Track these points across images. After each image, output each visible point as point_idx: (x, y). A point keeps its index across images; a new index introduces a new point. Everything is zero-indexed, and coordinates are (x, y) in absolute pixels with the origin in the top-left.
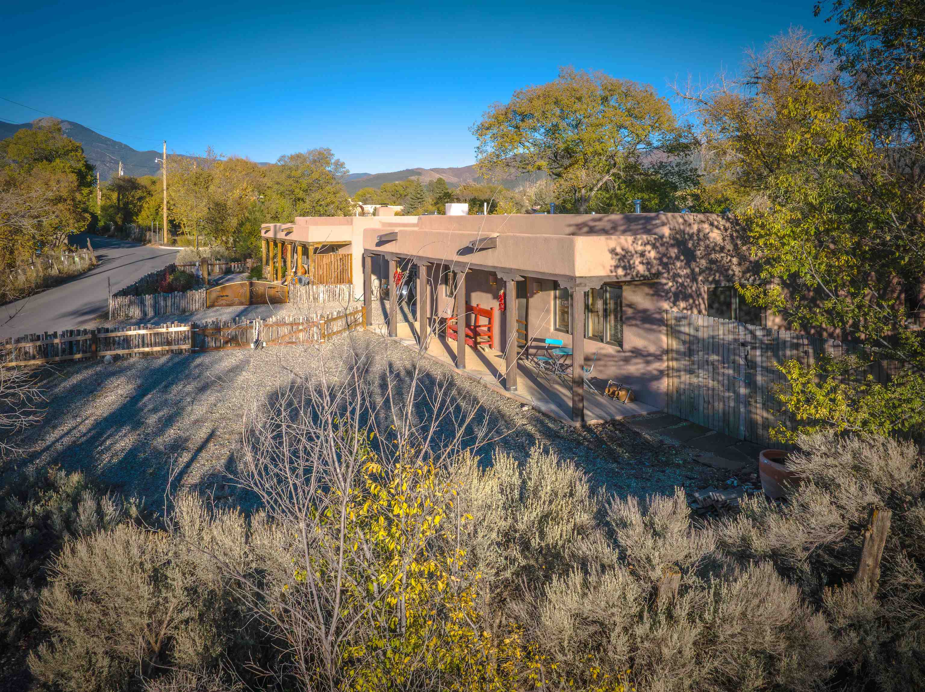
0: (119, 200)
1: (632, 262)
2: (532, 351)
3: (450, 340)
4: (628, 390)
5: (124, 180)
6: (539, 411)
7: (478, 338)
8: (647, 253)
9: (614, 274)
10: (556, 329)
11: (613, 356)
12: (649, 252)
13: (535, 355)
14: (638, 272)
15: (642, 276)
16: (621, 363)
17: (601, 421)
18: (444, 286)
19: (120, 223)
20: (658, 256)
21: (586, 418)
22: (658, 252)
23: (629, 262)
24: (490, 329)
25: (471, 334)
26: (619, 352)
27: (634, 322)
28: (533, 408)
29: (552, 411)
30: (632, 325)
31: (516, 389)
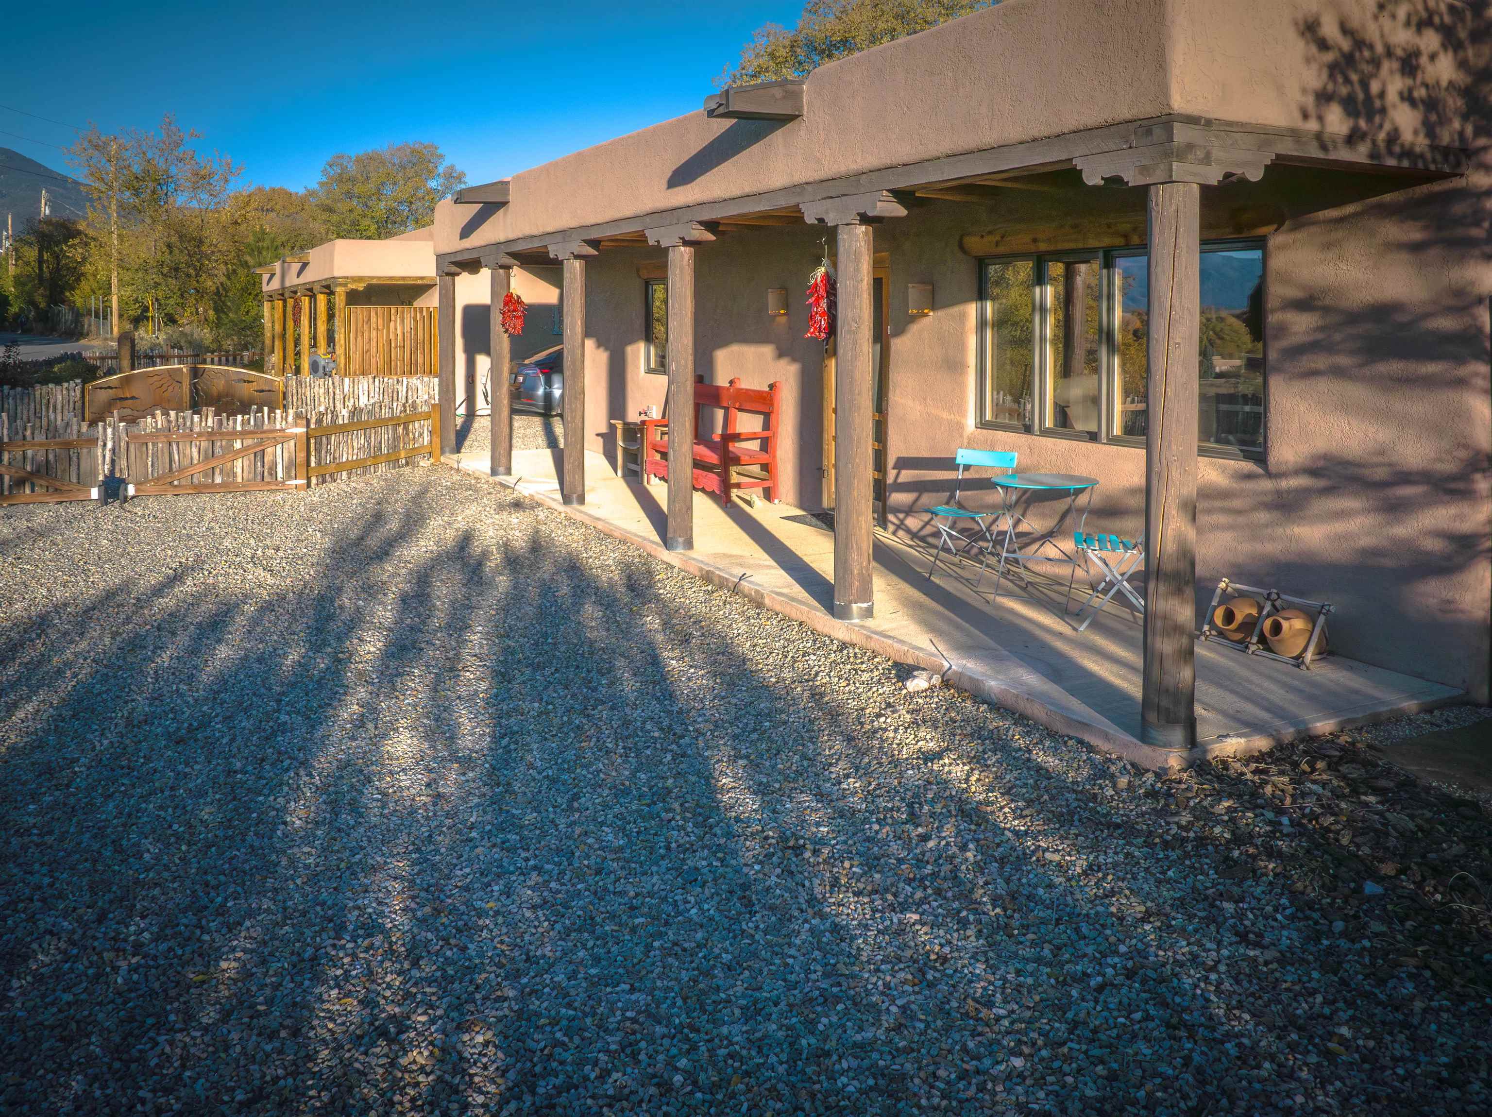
0: (40, 261)
1: (1375, 87)
2: (898, 498)
3: (654, 480)
4: (1311, 617)
5: (48, 221)
6: (978, 696)
7: (733, 470)
8: (1424, 60)
9: (1313, 125)
10: (983, 424)
11: (1224, 494)
12: (1433, 57)
13: (910, 510)
14: (1394, 137)
15: (1408, 153)
16: (1263, 516)
17: (1262, 743)
18: (641, 346)
19: (43, 305)
20: (1462, 78)
21: (1204, 733)
22: (1462, 65)
23: (1365, 84)
24: (766, 444)
25: (713, 458)
26: (1249, 476)
27: (1321, 362)
28: (946, 684)
29: (1032, 695)
30: (1313, 373)
31: (869, 613)
